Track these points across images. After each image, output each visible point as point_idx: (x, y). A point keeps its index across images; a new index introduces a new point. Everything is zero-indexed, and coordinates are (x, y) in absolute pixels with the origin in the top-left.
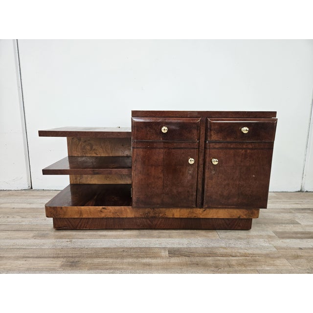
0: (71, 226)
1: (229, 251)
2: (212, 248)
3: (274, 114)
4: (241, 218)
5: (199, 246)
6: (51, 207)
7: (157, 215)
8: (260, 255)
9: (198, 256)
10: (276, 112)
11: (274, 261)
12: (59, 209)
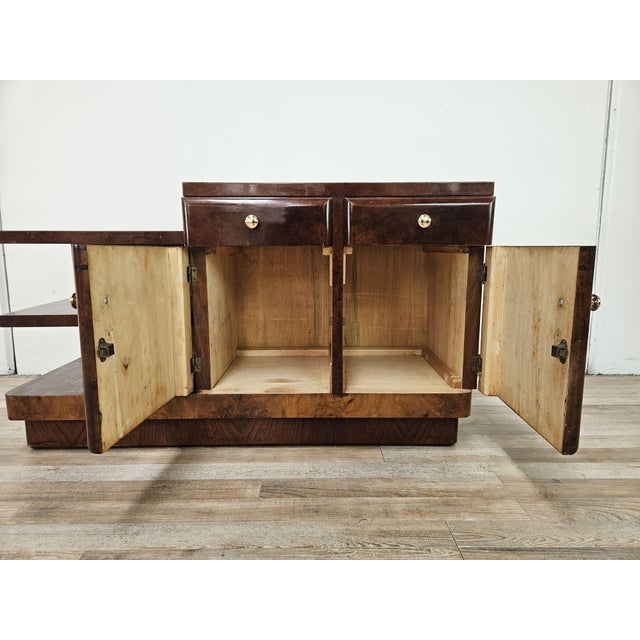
0: (64, 440)
1: (395, 485)
2: (361, 479)
3: (489, 187)
4: (431, 416)
5: (334, 475)
6: (15, 397)
7: (248, 412)
8: (459, 493)
9: (323, 496)
10: (492, 184)
11: (488, 504)
12: (34, 401)
